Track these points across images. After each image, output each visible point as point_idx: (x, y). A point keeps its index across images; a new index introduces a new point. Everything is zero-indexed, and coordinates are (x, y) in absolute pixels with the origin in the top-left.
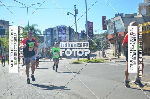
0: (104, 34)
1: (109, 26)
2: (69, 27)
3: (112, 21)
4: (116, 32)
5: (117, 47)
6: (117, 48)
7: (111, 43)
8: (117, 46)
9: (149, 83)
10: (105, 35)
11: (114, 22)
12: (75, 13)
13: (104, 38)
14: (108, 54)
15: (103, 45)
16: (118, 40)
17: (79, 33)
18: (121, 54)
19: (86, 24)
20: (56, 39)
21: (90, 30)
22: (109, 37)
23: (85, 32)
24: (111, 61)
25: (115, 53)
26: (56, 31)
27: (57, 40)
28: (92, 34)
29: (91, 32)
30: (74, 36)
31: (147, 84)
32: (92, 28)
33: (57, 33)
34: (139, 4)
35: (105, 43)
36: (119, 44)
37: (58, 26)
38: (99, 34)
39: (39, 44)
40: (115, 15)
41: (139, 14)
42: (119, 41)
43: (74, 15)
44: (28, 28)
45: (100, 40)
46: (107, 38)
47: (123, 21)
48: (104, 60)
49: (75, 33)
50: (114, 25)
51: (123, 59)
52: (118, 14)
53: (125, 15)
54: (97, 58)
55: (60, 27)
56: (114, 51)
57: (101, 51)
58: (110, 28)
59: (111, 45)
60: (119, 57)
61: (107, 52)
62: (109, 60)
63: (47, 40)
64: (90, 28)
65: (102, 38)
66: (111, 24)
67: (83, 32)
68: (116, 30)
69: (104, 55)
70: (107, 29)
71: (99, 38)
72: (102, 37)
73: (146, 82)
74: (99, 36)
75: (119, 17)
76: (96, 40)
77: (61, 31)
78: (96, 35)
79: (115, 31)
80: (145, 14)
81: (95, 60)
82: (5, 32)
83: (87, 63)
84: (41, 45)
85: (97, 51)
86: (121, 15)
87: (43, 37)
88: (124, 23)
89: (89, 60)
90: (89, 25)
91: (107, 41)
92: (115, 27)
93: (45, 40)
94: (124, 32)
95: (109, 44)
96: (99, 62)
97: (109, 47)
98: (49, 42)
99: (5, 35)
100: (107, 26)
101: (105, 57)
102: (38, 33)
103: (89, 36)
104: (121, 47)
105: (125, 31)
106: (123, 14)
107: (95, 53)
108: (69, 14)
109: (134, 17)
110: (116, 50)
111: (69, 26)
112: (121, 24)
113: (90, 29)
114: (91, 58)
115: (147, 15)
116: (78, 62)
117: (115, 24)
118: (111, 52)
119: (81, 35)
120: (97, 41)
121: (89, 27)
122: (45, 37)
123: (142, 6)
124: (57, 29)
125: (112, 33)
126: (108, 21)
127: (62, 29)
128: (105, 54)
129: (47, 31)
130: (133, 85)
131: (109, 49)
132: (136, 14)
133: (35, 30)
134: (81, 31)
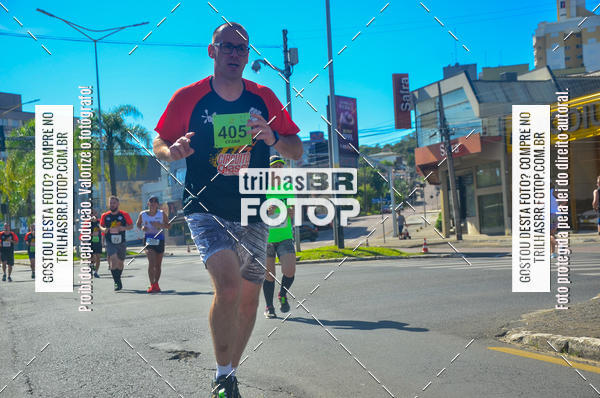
0: (400, 145)
1: (419, 113)
3: (433, 92)
4: (448, 138)
5: (451, 198)
6: (452, 203)
7: (431, 183)
8: (451, 192)
9: (577, 339)
10: (406, 149)
11: (441, 100)
12: (286, 62)
13: (399, 160)
14: (418, 227)
16: (455, 169)
18: (469, 225)
19: (328, 107)
21: (345, 131)
22: (422, 157)
23: (327, 138)
24: (427, 255)
25: (446, 223)
28: (353, 148)
29: (350, 137)
31: (570, 344)
32: (352, 123)
34: (536, 27)
35: (403, 183)
36: (461, 184)
38: (382, 145)
40: (444, 68)
41: (537, 68)
42: (459, 173)
43: (282, 72)
44: (98, 121)
45: (386, 168)
46: (412, 163)
47: (475, 93)
48: (402, 250)
50: (441, 110)
51: (475, 244)
52: (457, 65)
53: (484, 68)
54: (374, 242)
56: (440, 215)
57: (389, 212)
58: (424, 123)
59: (430, 189)
60: (460, 238)
61: (412, 216)
62: (421, 250)
63: (176, 171)
64: (345, 121)
65: (393, 162)
66: (430, 107)
67: (316, 135)
68: (448, 131)
69: (401, 228)
70: (414, 125)
71: (382, 161)
72: (392, 159)
73: (566, 338)
74: (381, 154)
75: (461, 80)
76: (368, 170)
78: (368, 150)
79: (446, 132)
80: (563, 66)
81: (365, 248)
82: (4, 139)
83: (332, 261)
85: (373, 214)
86: (468, 70)
88: (479, 102)
89: (341, 250)
90: (343, 111)
91: (412, 175)
92: (445, 119)
94: (481, 138)
95: (422, 186)
96: (380, 259)
97: (419, 199)
99: (4, 149)
100: (413, 113)
101: (405, 238)
102: (137, 142)
103: (342, 152)
104: (468, 199)
105: (485, 133)
106: (475, 65)
107: (364, 220)
108: (262, 65)
109: (519, 78)
110: (448, 208)
112: (467, 105)
113: (346, 126)
114: (348, 242)
115: (569, 71)
116: (299, 259)
117: (445, 105)
118: (427, 216)
119: (310, 150)
120: (372, 172)
121: (342, 116)
123: (549, 34)
125: (432, 143)
126: (416, 94)
128: (405, 228)
130: (517, 348)
131: (421, 207)
132: (525, 68)
133: (126, 130)
134: (311, 134)
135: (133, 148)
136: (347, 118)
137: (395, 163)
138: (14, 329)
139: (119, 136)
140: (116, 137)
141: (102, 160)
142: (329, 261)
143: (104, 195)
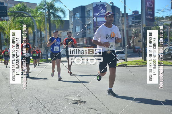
2: (111, 5)
15: (170, 36)
17: (128, 14)
20: (89, 25)
21: (148, 10)
26: (89, 11)
27: (92, 27)
28: (152, 17)
29: (151, 13)
30: (120, 20)
33: (92, 14)
37: (94, 3)
38: (164, 17)
39: (61, 33)
44: (44, 5)
45: (166, 26)
49: (121, 15)
55: (97, 5)
63: (75, 27)
65: (169, 24)
67: (136, 12)
71: (164, 23)
77: (98, 11)
78: (158, 19)
82: (7, 12)
83: (141, 66)
84: (64, 35)
87: (69, 21)
89: (145, 61)
93: (71, 26)
98: (78, 29)
99: (7, 16)
102: (60, 14)
103: (147, 19)
111: (112, 3)
113: (149, 8)
116: (126, 65)
119: (132, 18)
121: (148, 4)
122: (71, 22)
124: (92, 9)
127: (100, 8)
129: (75, 10)
133: (55, 9)
134: (133, 12)
135: (58, 17)
136: (150, 4)
137: (170, 24)
138: (11, 89)
139: (53, 12)
140: (52, 12)
141: (46, 22)
142: (139, 66)
143: (46, 36)
